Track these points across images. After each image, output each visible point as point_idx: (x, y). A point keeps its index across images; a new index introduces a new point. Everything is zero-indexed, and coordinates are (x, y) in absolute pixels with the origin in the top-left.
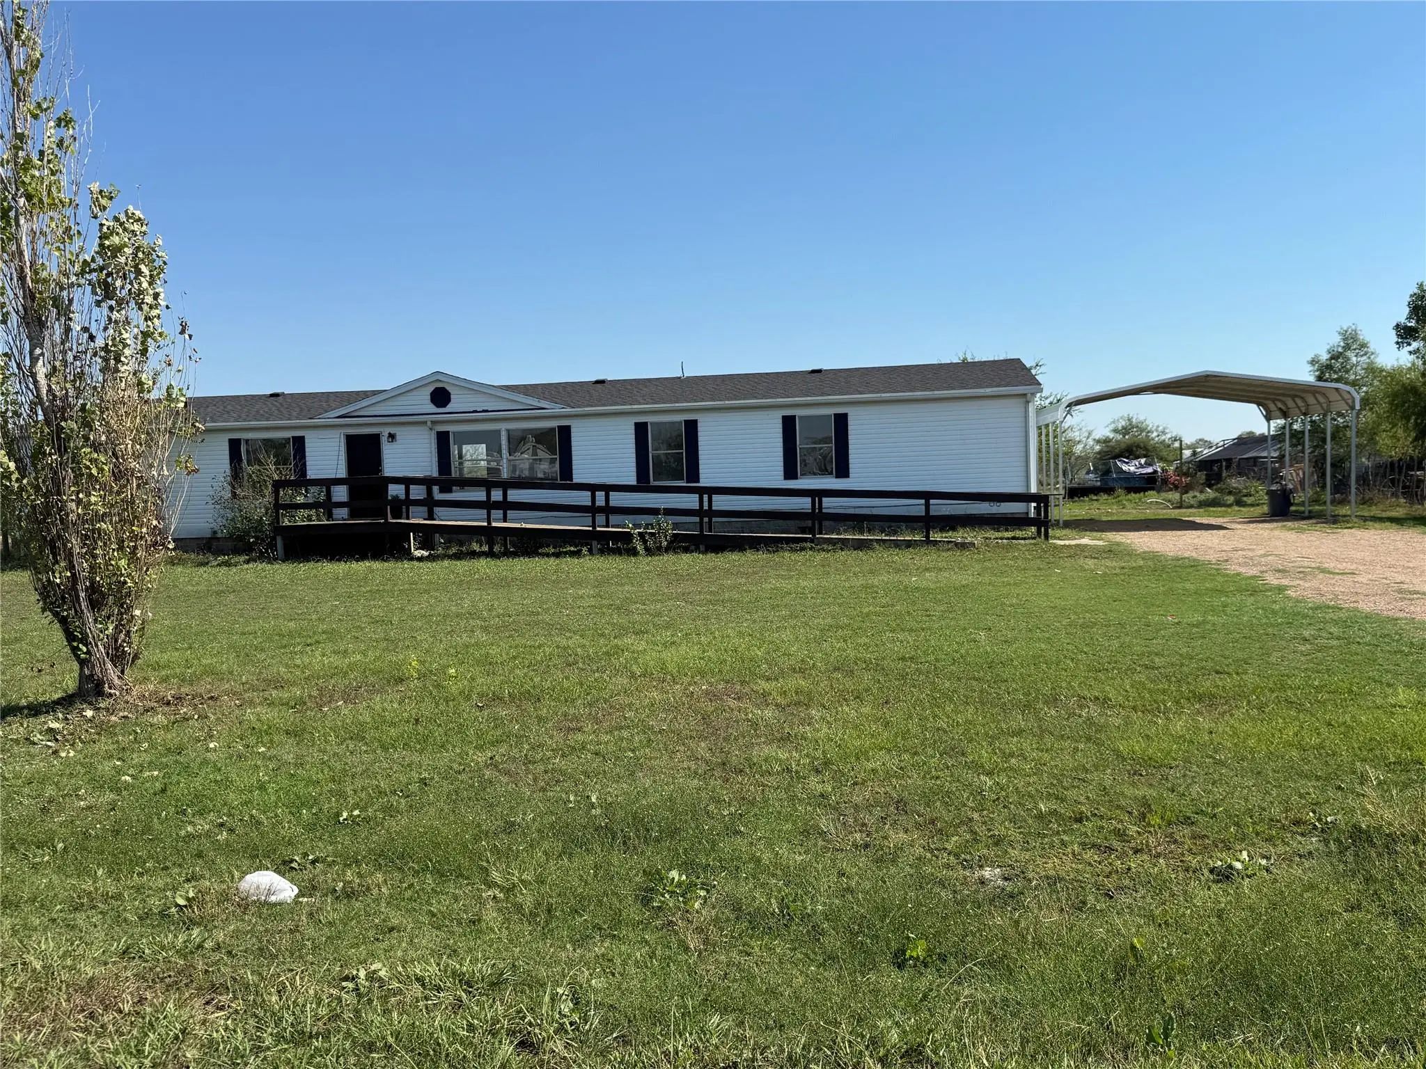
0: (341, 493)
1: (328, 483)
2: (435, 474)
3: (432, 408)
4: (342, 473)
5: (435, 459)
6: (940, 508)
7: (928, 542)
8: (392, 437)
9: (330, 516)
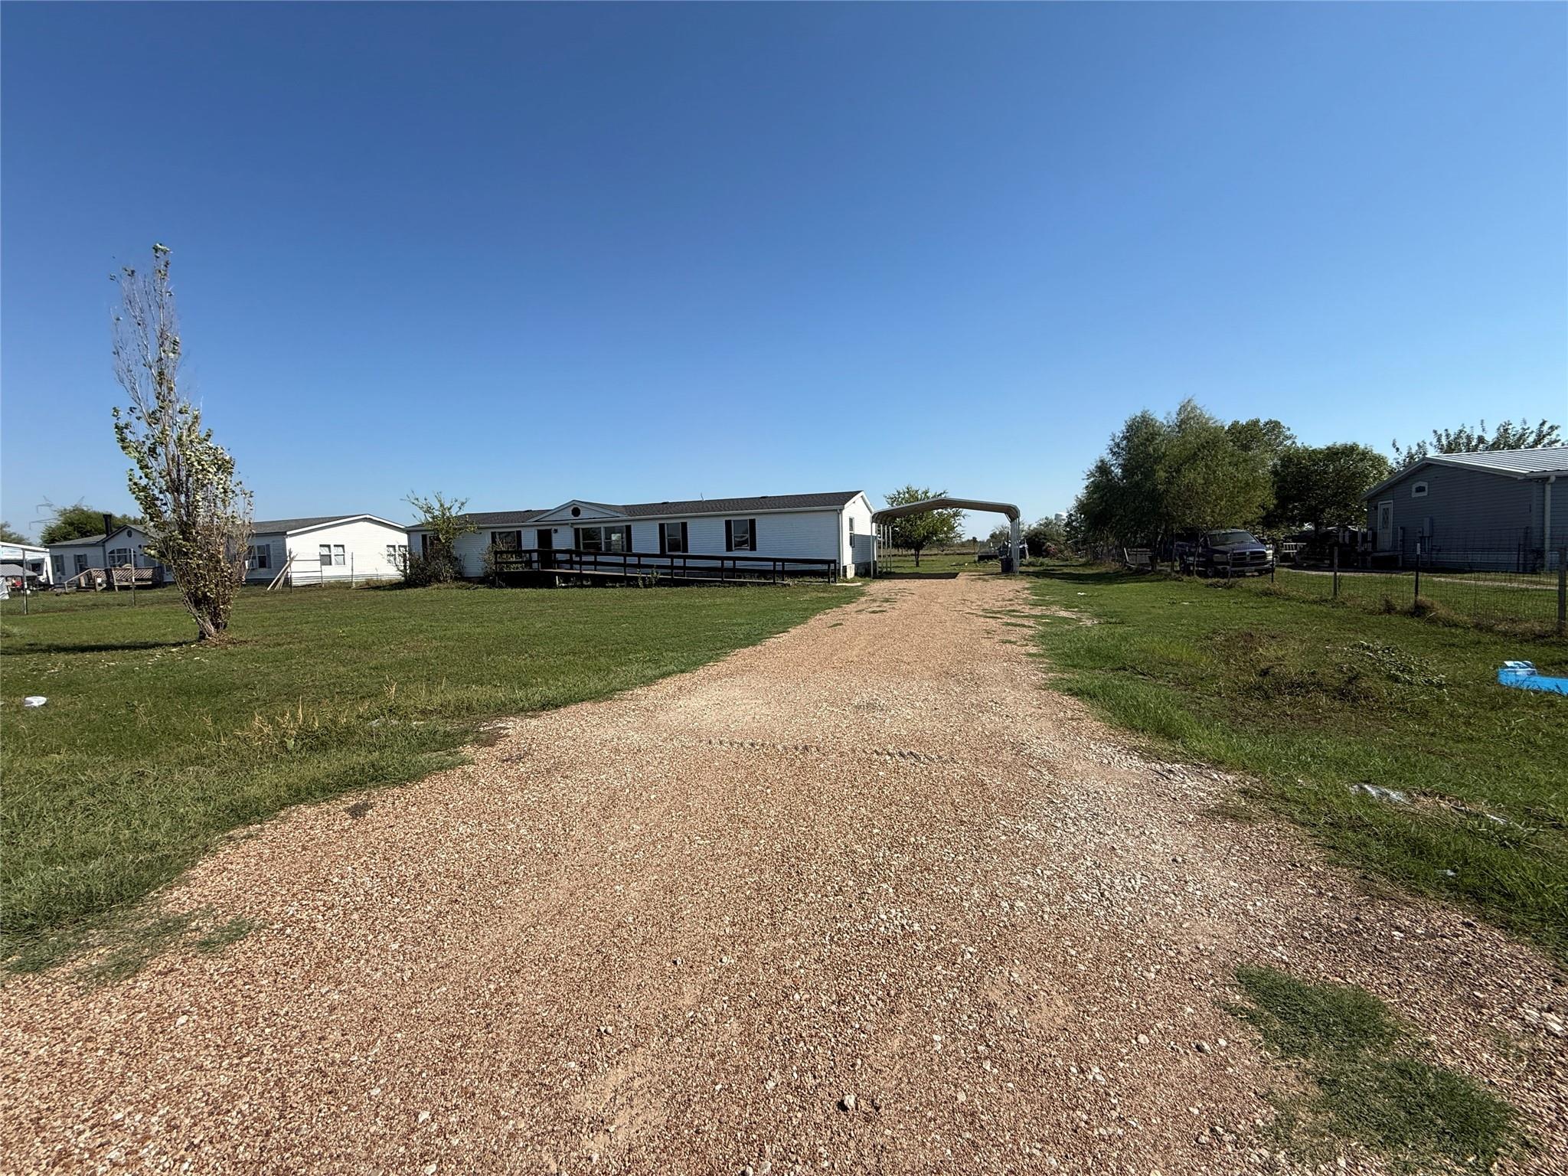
0: (535, 556)
1: (530, 552)
2: (574, 548)
3: (573, 517)
4: (536, 547)
5: (574, 541)
6: (788, 567)
7: (774, 583)
8: (556, 531)
9: (531, 568)
